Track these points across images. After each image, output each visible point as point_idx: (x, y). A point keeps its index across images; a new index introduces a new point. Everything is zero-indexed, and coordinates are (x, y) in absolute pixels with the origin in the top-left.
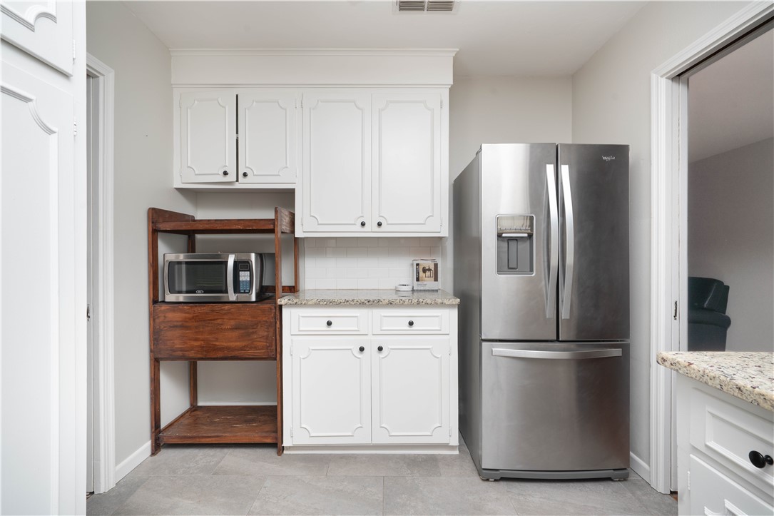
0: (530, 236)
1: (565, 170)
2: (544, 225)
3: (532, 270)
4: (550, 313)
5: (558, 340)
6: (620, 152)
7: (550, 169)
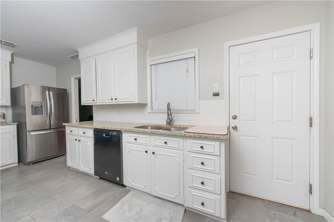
0: (42, 106)
1: (51, 93)
2: (45, 104)
3: (42, 114)
4: (48, 123)
5: (50, 129)
6: (65, 90)
7: (47, 92)
